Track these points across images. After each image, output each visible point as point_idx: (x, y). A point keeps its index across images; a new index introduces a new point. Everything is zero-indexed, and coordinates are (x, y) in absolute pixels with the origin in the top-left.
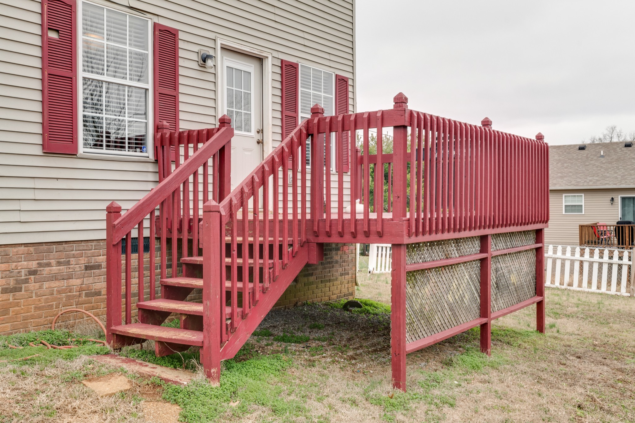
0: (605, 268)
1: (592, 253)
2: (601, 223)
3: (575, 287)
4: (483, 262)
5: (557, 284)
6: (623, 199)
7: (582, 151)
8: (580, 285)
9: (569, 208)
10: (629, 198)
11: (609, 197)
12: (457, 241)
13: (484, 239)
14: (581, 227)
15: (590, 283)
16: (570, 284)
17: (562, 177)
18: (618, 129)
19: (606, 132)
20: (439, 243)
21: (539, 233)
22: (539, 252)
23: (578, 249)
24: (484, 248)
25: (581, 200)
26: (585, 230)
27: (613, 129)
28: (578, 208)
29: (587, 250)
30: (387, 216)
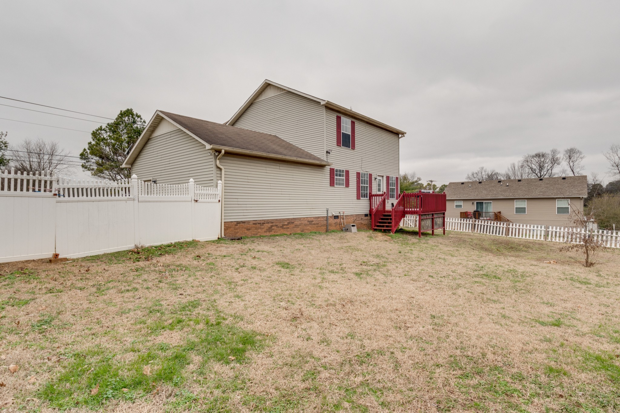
0: (465, 225)
1: (467, 221)
2: (469, 211)
3: (456, 230)
4: (433, 219)
5: (450, 229)
6: (477, 203)
7: (463, 185)
8: (457, 229)
9: (457, 206)
10: (479, 203)
11: (471, 202)
12: (428, 214)
13: (433, 215)
14: (461, 213)
15: (460, 229)
16: (454, 229)
17: (454, 195)
18: (485, 168)
19: (479, 170)
20: (425, 215)
21: (444, 214)
22: (444, 218)
23: (460, 219)
24: (433, 216)
25: (461, 203)
26: (462, 214)
27: (482, 168)
28: (460, 206)
29: (462, 219)
30: (418, 210)
